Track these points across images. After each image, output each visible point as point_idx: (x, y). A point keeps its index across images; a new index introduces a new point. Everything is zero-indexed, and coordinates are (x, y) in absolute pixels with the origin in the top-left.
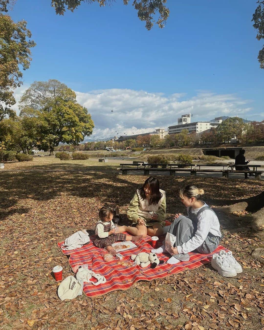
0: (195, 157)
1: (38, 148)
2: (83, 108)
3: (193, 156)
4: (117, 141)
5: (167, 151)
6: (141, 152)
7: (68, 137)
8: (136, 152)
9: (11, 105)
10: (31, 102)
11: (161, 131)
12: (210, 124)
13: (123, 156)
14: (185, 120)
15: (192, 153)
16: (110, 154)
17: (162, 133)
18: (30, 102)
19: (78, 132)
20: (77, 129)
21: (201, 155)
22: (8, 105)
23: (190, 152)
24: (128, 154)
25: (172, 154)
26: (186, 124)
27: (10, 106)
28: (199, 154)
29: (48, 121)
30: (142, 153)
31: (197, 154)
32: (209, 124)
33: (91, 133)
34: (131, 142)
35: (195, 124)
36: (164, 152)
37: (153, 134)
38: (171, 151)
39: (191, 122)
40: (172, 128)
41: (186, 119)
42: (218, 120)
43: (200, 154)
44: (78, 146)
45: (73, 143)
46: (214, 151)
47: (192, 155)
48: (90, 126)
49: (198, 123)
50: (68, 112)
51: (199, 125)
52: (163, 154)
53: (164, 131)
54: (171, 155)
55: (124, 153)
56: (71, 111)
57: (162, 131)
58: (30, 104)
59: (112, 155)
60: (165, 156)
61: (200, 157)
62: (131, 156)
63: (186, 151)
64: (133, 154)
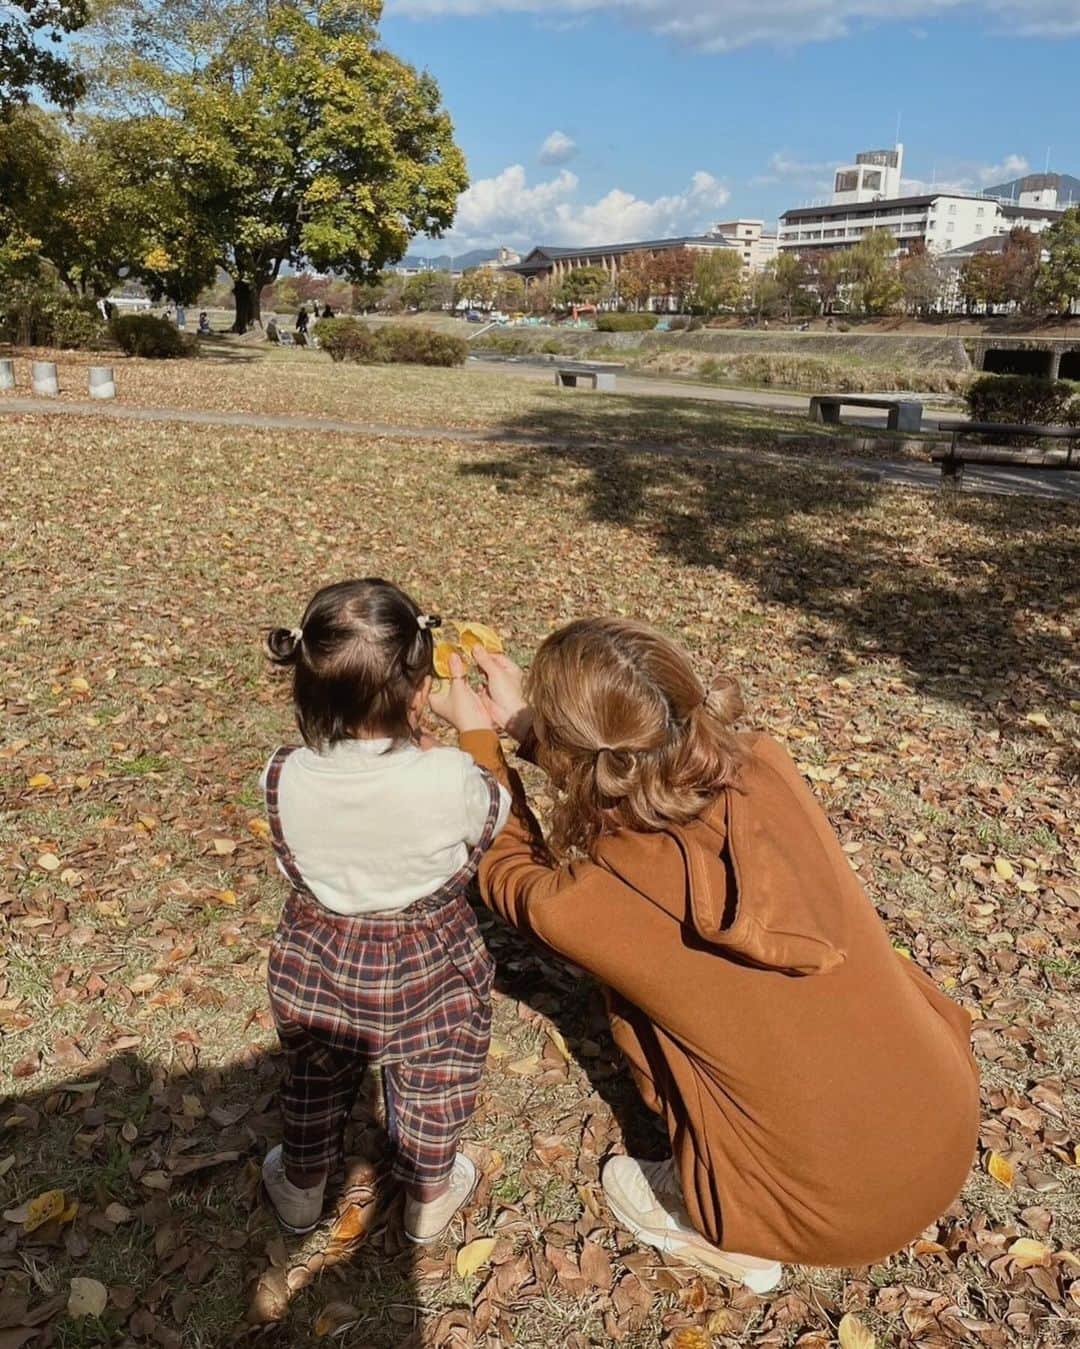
0: (929, 380)
1: (146, 288)
2: (419, 76)
3: (921, 373)
4: (516, 269)
5: (781, 340)
6: (642, 336)
7: (334, 234)
8: (618, 336)
9: (61, 31)
10: (132, 31)
11: (741, 232)
12: (998, 211)
13: (551, 352)
14: (873, 181)
15: (913, 359)
16: (487, 336)
17: (748, 243)
18: (129, 26)
19: (388, 210)
20: (383, 193)
21: (958, 368)
22: (47, 29)
23: (902, 353)
24: (576, 341)
25: (805, 356)
26: (876, 202)
27: (56, 38)
28: (949, 366)
29: (235, 138)
30: (648, 343)
31: (936, 365)
32: (992, 207)
33: (446, 220)
34: (592, 284)
35: (921, 204)
36: (763, 344)
37: (710, 248)
38: (804, 341)
39: (900, 193)
40: (803, 218)
41: (878, 174)
42: (1036, 194)
43: (956, 365)
44: (373, 286)
45: (350, 271)
46: (1029, 352)
47: (912, 365)
48: (447, 182)
49: (940, 199)
50: (343, 93)
51: (939, 214)
52: (761, 354)
53: (756, 232)
54: (805, 364)
55: (557, 337)
56: (354, 90)
57: (749, 232)
58: (130, 38)
59: (495, 342)
60: (773, 366)
61: (958, 381)
62: (591, 355)
63: (883, 343)
64: (604, 344)
